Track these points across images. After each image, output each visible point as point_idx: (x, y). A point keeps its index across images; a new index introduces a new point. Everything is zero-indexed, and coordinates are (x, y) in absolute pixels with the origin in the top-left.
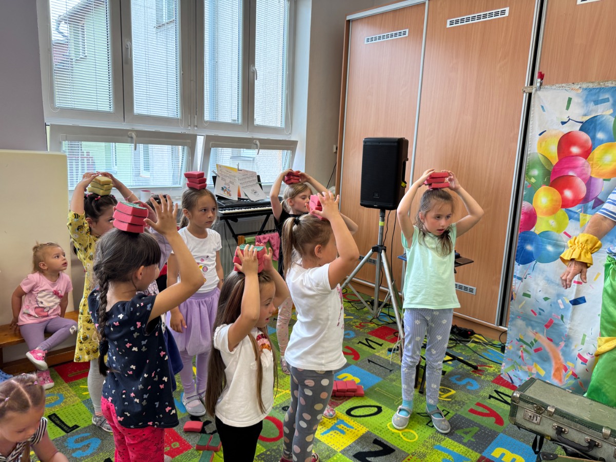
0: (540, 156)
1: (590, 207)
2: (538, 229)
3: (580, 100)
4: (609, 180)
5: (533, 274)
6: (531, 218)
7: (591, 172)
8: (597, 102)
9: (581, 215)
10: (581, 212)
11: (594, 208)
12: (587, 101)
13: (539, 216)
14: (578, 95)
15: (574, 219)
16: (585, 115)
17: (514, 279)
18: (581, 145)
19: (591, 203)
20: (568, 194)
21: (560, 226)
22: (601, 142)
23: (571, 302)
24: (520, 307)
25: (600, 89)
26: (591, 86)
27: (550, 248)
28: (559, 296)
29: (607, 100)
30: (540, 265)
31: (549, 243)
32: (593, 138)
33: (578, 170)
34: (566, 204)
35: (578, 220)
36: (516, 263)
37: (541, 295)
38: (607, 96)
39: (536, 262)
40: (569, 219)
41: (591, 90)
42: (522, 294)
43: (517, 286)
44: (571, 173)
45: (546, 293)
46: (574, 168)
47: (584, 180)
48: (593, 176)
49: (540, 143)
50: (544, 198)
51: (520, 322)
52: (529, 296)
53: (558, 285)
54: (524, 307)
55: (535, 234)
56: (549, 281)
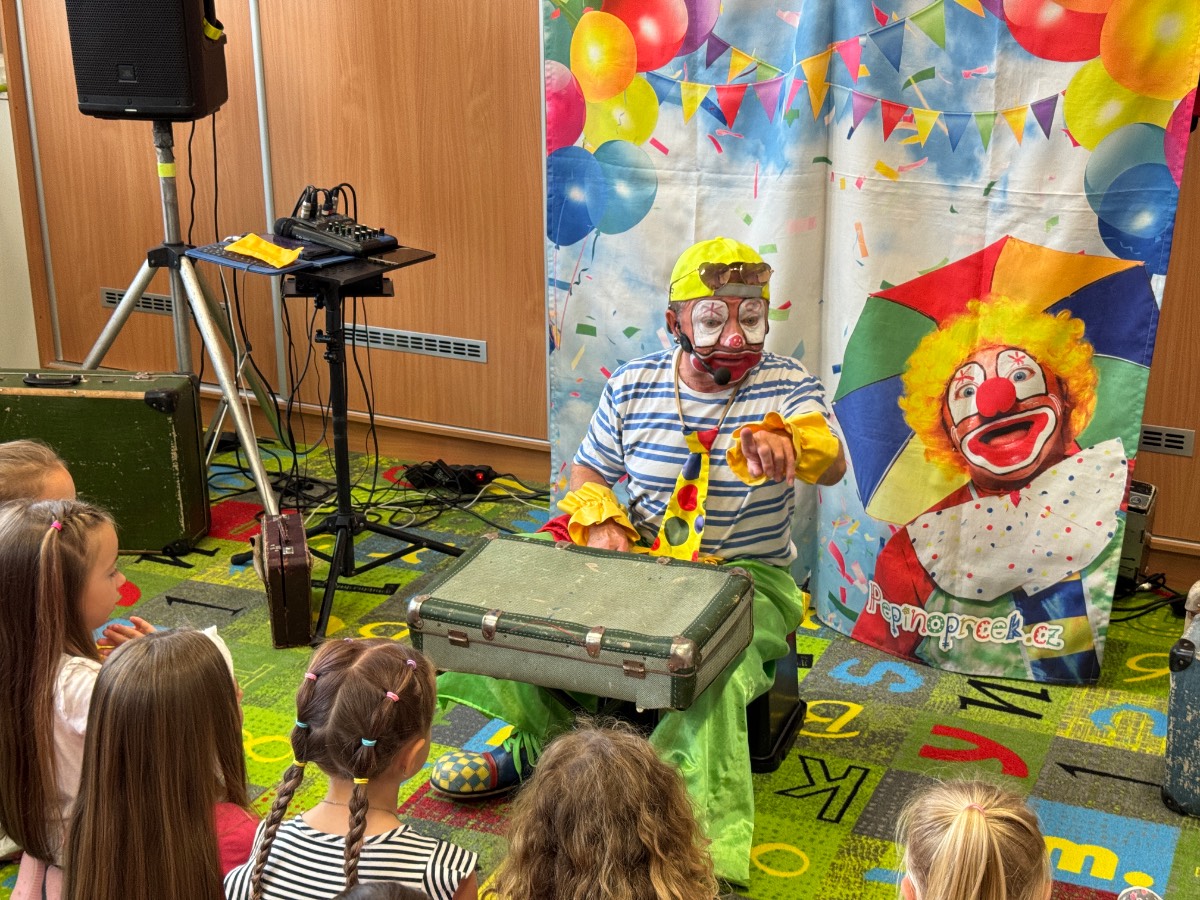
1: (701, 62)
2: (589, 140)
5: (597, 268)
6: (570, 110)
9: (684, 84)
10: (682, 78)
11: (709, 64)
13: (590, 100)
15: (669, 101)
17: (551, 290)
19: (702, 52)
20: (649, 28)
21: (642, 123)
24: (575, 363)
27: (623, 189)
30: (610, 241)
31: (621, 176)
34: (647, 59)
35: (677, 101)
36: (548, 243)
37: (619, 324)
39: (598, 234)
40: (660, 103)
42: (574, 327)
43: (560, 307)
45: (628, 316)
50: (593, 48)
51: (578, 409)
52: (591, 331)
53: (653, 288)
54: (582, 365)
55: (587, 153)
56: (633, 281)
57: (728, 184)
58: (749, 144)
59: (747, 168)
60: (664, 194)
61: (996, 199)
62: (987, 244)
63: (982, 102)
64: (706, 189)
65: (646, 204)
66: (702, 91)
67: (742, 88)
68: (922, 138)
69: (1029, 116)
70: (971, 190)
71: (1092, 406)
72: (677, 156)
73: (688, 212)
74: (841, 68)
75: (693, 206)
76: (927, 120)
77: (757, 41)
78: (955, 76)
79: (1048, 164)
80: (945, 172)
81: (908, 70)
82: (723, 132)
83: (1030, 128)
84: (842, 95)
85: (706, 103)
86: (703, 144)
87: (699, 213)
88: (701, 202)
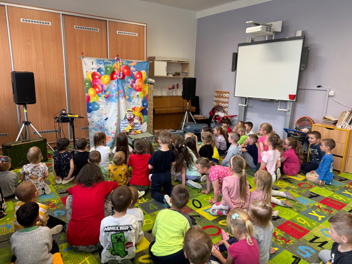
0: (88, 79)
2: (91, 101)
3: (95, 63)
4: (107, 85)
5: (93, 115)
6: (89, 98)
7: (102, 83)
8: (100, 64)
9: (102, 95)
11: (104, 93)
12: (97, 63)
13: (91, 97)
14: (94, 61)
16: (98, 67)
17: (88, 118)
18: (98, 76)
19: (103, 92)
20: (97, 90)
21: (97, 99)
22: (103, 75)
23: (105, 120)
25: (100, 60)
26: (98, 59)
27: (96, 106)
28: (101, 119)
29: (102, 63)
30: (95, 112)
31: (96, 105)
32: (101, 74)
33: (98, 83)
34: (97, 93)
35: (101, 97)
36: (88, 113)
37: (97, 121)
38: (102, 62)
39: (93, 111)
40: (99, 97)
41: (98, 60)
42: (91, 122)
43: (90, 120)
44: (97, 84)
45: (98, 119)
46: (97, 82)
47: (100, 85)
48: (103, 84)
49: (87, 75)
50: (91, 92)
51: (93, 131)
52: (93, 122)
53: (100, 116)
54: (93, 126)
55: (91, 103)
56: (98, 116)
57: (107, 105)
58: (109, 100)
59: (109, 103)
60: (101, 106)
61: (134, 103)
62: (134, 107)
63: (132, 95)
64: (105, 105)
65: (99, 107)
66: (104, 96)
67: (108, 95)
68: (127, 99)
69: (136, 96)
70: (132, 103)
71: (143, 120)
72: (102, 102)
73: (104, 108)
74: (120, 93)
75: (104, 107)
76: (127, 97)
77: (109, 90)
78: (129, 93)
79: (138, 100)
80: (129, 102)
81: (125, 93)
82: (107, 99)
83: (137, 97)
84: (120, 95)
85: (104, 97)
86: (104, 101)
87: (105, 108)
88: (105, 106)
